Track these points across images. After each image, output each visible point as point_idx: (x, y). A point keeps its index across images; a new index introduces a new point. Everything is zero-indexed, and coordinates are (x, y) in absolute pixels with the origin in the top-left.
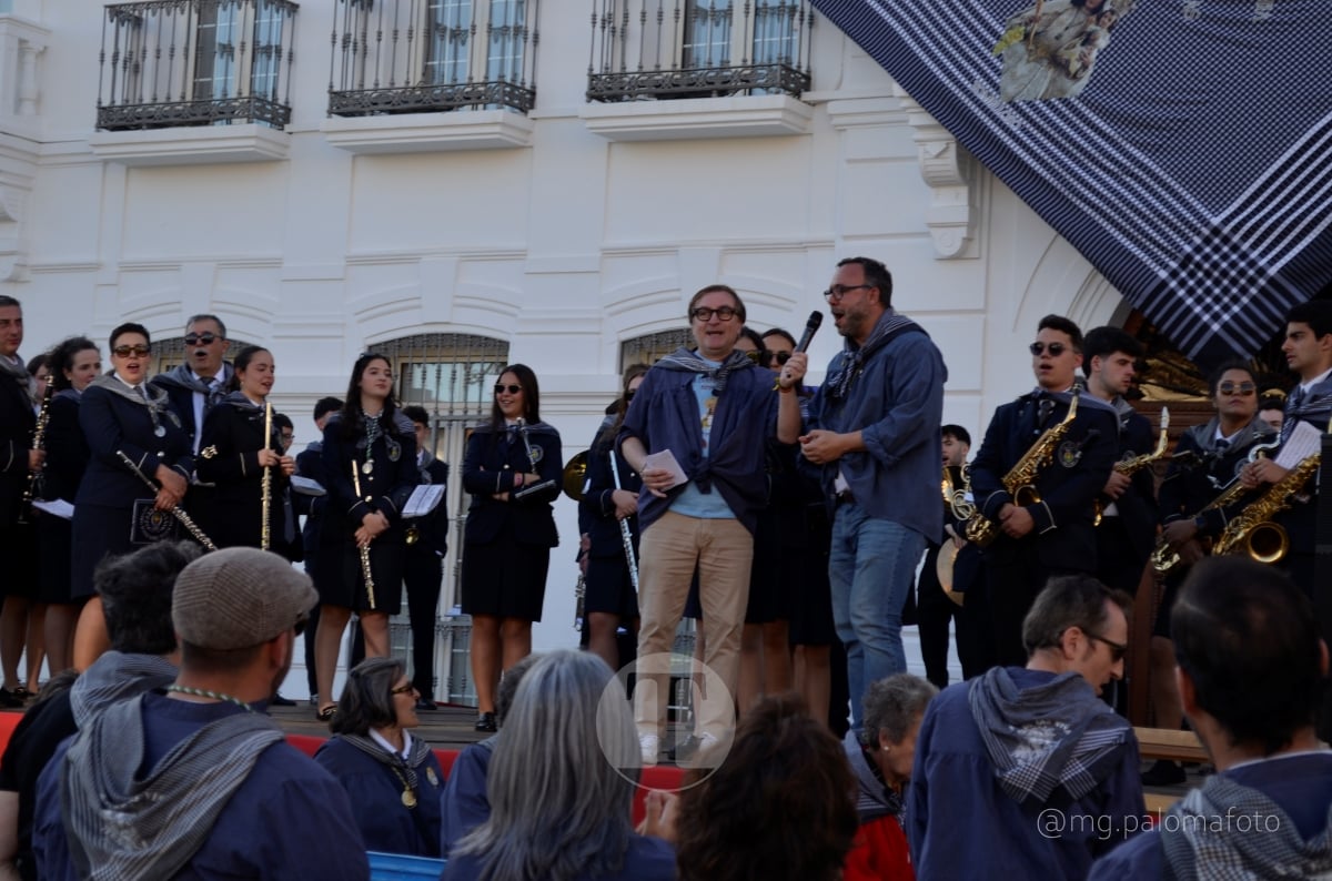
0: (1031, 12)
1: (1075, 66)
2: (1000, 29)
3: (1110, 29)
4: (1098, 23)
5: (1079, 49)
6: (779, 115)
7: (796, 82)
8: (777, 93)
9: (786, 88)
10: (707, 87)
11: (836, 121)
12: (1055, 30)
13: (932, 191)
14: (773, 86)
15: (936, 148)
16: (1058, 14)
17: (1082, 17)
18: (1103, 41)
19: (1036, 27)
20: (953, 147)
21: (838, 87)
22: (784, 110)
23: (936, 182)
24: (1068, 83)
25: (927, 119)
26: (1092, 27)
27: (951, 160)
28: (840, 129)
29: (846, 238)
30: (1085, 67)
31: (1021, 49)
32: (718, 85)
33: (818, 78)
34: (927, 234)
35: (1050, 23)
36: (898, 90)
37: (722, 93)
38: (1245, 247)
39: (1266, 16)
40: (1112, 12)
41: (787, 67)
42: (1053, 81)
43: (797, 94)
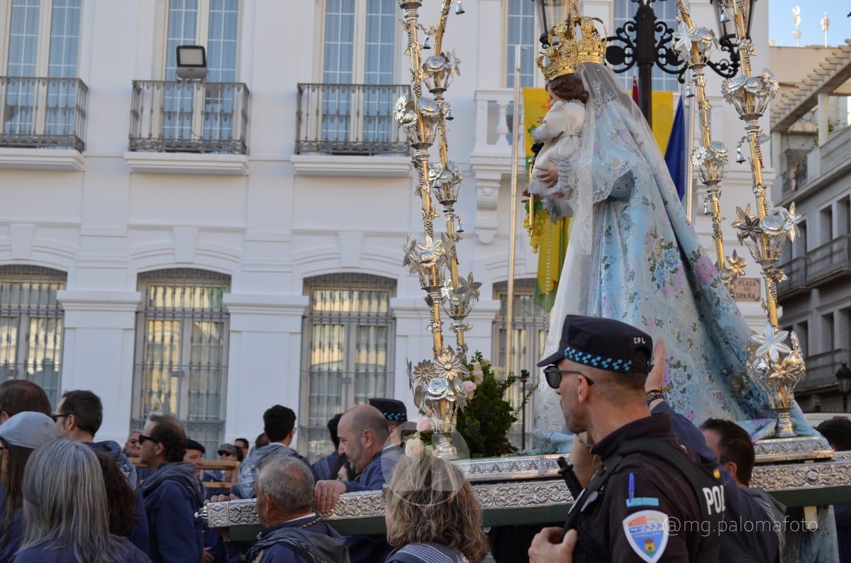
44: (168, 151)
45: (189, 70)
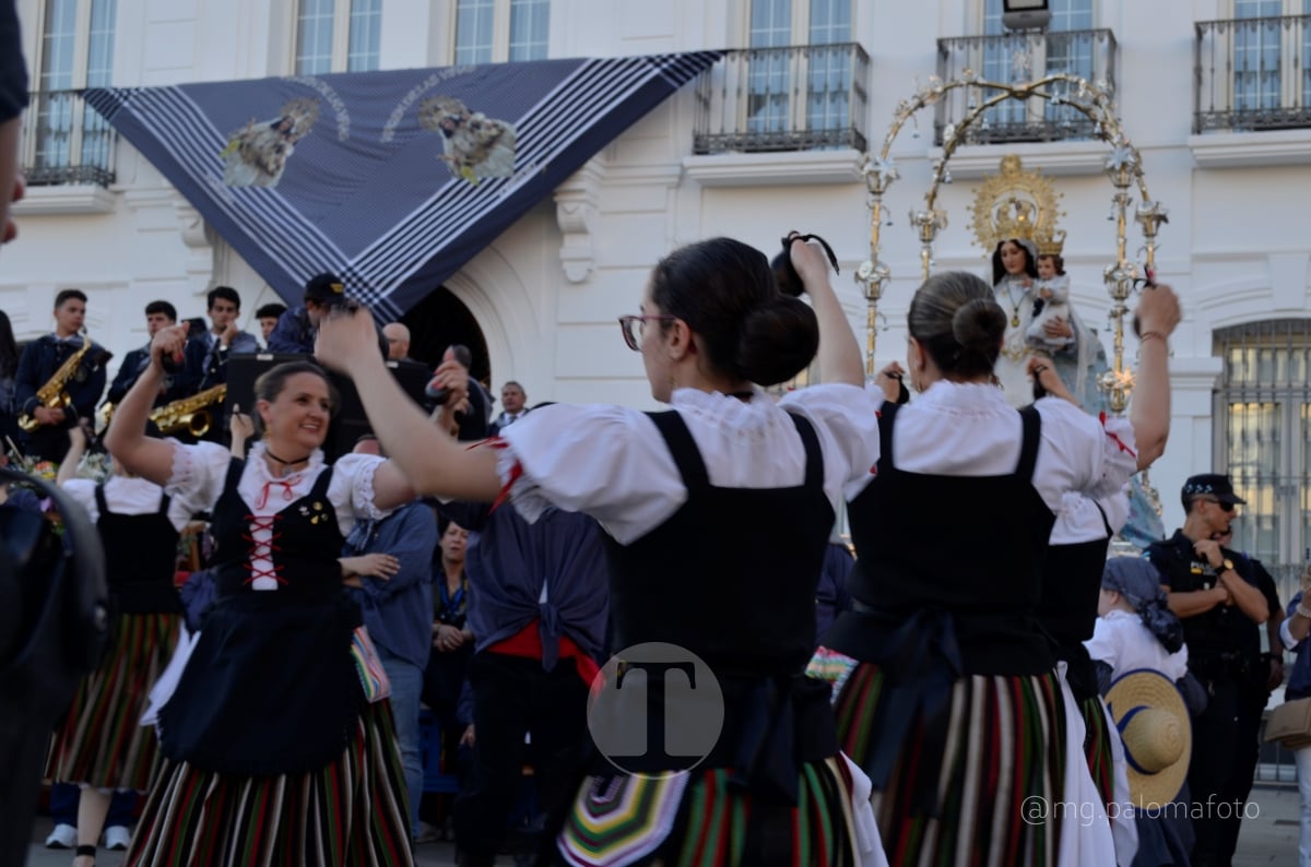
0: (244, 131)
1: (272, 167)
2: (225, 142)
3: (295, 144)
4: (287, 139)
5: (274, 156)
6: (91, 199)
7: (105, 178)
8: (90, 184)
9: (97, 181)
10: (44, 180)
11: (131, 204)
12: (259, 143)
13: (188, 250)
14: (88, 179)
15: (190, 222)
16: (260, 133)
17: (276, 135)
18: (289, 151)
19: (247, 140)
20: (202, 222)
21: (134, 180)
22: (95, 196)
23: (192, 244)
24: (268, 178)
25: (184, 203)
26: (282, 142)
27: (199, 232)
28: (134, 210)
29: (137, 280)
30: (278, 167)
31: (237, 156)
32: (52, 179)
33: (121, 175)
34: (186, 279)
35: (256, 138)
36: (165, 183)
37: (55, 183)
38: (378, 289)
39: (389, 139)
40: (296, 134)
41: (99, 169)
42: (258, 178)
43: (105, 185)
44: (993, 142)
45: (1022, 16)
